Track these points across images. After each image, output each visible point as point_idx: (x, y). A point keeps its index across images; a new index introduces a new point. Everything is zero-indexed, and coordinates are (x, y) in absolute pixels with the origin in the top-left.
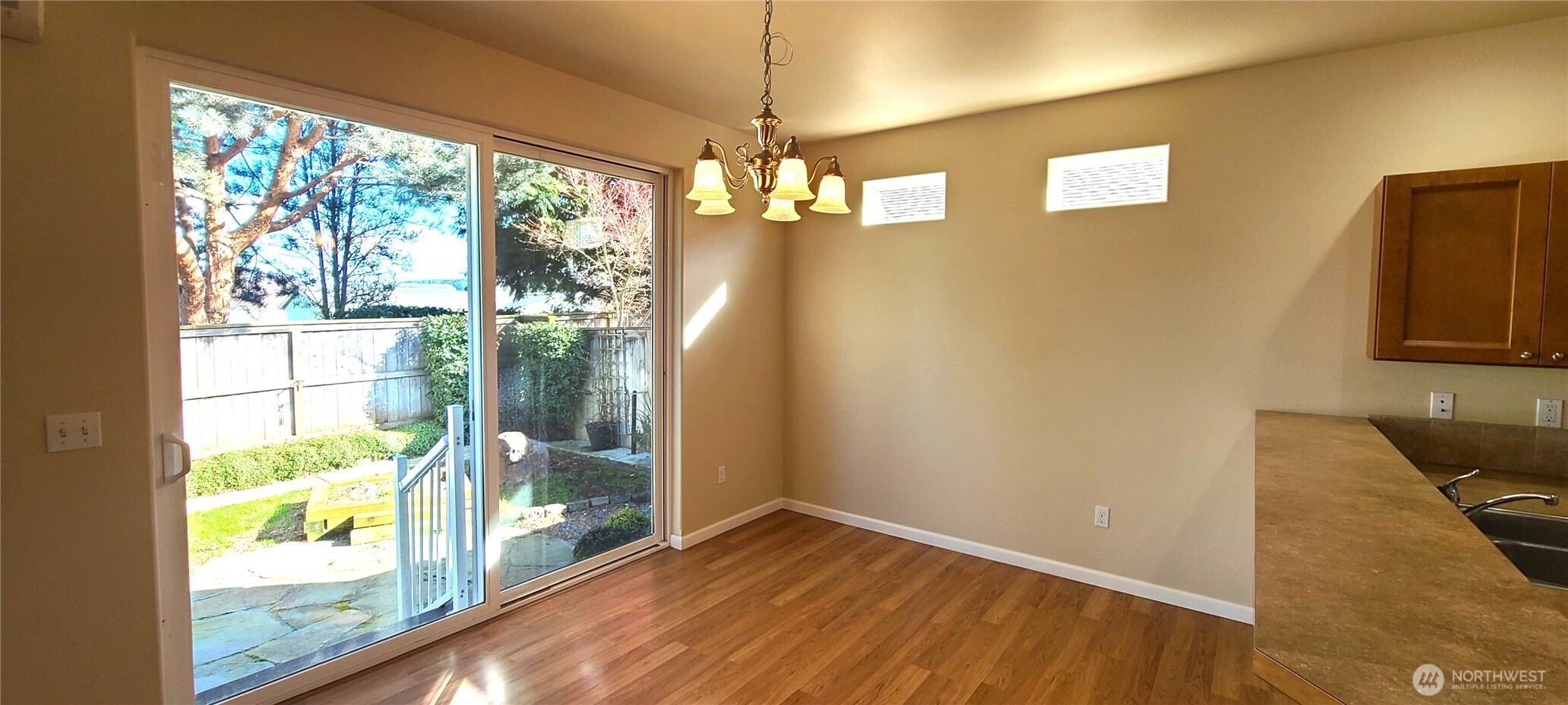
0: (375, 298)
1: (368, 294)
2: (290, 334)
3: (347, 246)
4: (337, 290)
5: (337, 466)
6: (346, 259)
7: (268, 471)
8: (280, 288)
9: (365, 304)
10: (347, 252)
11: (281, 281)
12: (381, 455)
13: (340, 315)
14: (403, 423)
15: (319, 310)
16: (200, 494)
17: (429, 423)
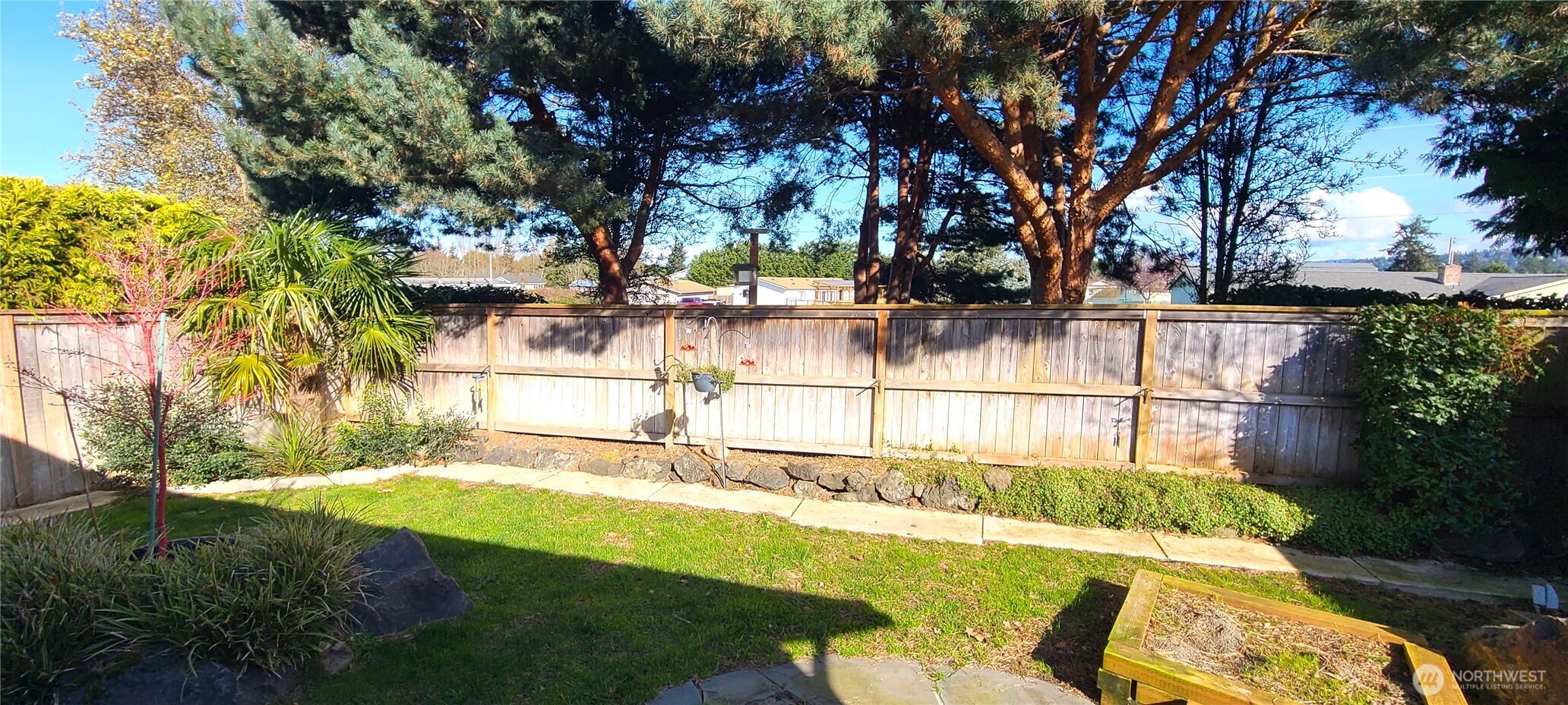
0: (1272, 276)
1: (1263, 271)
2: (1143, 322)
3: (1241, 204)
4: (1219, 261)
5: (1184, 528)
6: (1237, 223)
7: (1092, 509)
8: (1153, 264)
9: (1256, 284)
10: (1240, 213)
11: (1155, 256)
12: (1255, 530)
13: (1221, 297)
14: (1299, 480)
15: (1192, 290)
16: (1015, 514)
17: (1351, 495)
